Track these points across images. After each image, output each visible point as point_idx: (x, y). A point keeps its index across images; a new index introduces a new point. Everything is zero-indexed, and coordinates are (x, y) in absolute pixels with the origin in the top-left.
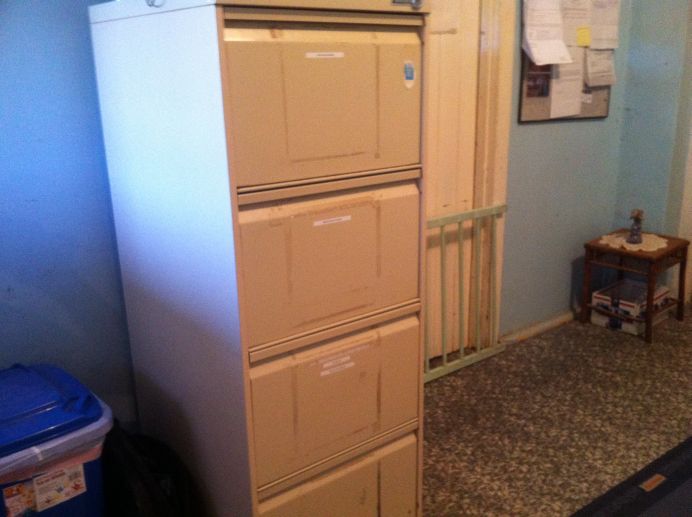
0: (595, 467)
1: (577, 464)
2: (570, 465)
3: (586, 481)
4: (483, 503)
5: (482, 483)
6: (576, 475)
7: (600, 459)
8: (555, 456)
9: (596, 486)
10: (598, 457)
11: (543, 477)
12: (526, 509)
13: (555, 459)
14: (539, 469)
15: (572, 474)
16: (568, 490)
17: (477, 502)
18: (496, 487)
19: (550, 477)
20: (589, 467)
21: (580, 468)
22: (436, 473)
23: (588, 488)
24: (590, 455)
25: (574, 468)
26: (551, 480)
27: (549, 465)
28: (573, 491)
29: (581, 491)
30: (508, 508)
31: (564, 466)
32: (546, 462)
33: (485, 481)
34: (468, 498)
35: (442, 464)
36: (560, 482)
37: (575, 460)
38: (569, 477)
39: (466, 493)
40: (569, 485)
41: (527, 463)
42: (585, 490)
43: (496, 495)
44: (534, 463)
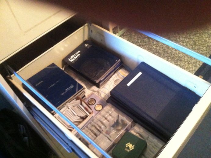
0: (207, 41)
1: (201, 40)
2: (199, 41)
3: (205, 46)
4: (175, 60)
5: (173, 52)
6: (201, 44)
7: (208, 37)
8: (193, 38)
9: (208, 48)
10: (206, 37)
11: (191, 47)
12: (189, 59)
13: (194, 39)
14: (189, 44)
15: (200, 44)
16: (200, 50)
17: (173, 59)
18: (178, 53)
19: (193, 46)
20: (205, 41)
21: (202, 42)
22: (157, 51)
23: (206, 49)
24: (204, 36)
25: (200, 42)
26: (194, 48)
27: (192, 42)
28: (202, 50)
29: (204, 51)
30: (183, 60)
31: (197, 42)
32: (191, 41)
33: (174, 51)
34: (170, 58)
35: (158, 47)
36: (197, 48)
37: (200, 39)
38: (200, 45)
39: (169, 57)
40: (200, 48)
41: (185, 42)
42: (205, 50)
43: (178, 56)
44: (187, 42)
